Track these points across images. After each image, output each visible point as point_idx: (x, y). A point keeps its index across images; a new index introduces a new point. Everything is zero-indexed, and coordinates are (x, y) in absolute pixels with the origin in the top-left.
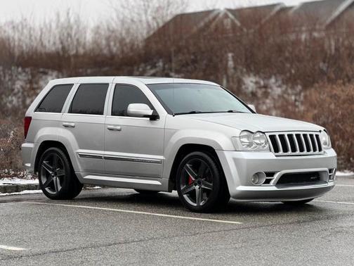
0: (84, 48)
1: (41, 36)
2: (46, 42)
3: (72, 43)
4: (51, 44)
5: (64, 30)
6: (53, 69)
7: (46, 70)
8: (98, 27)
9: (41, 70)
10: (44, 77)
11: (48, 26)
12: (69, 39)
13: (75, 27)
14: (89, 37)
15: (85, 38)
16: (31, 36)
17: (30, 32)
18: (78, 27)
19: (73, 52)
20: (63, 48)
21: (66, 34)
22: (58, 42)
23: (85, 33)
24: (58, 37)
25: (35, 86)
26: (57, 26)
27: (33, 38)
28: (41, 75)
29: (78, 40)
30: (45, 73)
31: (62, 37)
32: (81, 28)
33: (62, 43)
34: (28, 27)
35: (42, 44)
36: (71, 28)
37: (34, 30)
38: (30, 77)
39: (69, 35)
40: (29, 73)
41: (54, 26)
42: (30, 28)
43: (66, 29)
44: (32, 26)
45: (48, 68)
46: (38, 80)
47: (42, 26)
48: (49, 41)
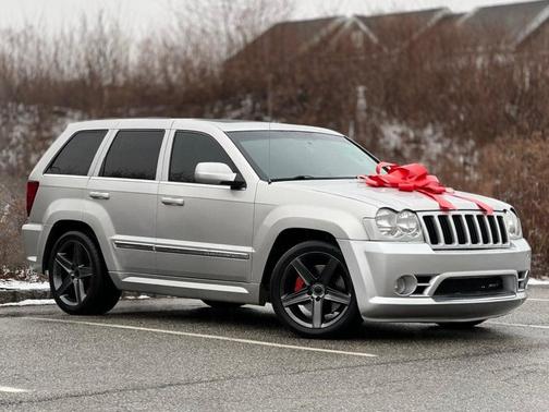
0: (125, 75)
1: (56, 54)
2: (63, 64)
3: (106, 65)
4: (72, 67)
5: (93, 46)
6: (75, 108)
7: (64, 109)
8: (148, 42)
9: (56, 108)
10: (60, 120)
11: (68, 39)
12: (101, 60)
13: (111, 41)
14: (133, 57)
15: (127, 58)
16: (39, 53)
17: (38, 47)
18: (116, 41)
19: (108, 82)
20: (92, 74)
21: (96, 52)
22: (83, 64)
23: (127, 49)
24: (83, 56)
25: (45, 134)
26: (83, 39)
27: (43, 57)
28: (55, 117)
29: (115, 61)
30: (62, 114)
31: (90, 57)
32: (120, 43)
33: (89, 66)
34: (35, 39)
35: (57, 66)
36: (105, 42)
37: (45, 45)
38: (37, 119)
39: (101, 53)
40: (36, 112)
41: (77, 38)
42: (39, 41)
43: (97, 43)
44: (41, 37)
45: (68, 105)
46: (51, 126)
47: (58, 38)
48: (69, 63)
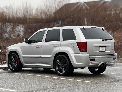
0: (32, 16)
1: (17, 12)
5: (25, 10)
6: (21, 24)
7: (18, 24)
8: (37, 9)
9: (17, 24)
10: (18, 27)
11: (19, 8)
12: (27, 13)
13: (29, 8)
14: (34, 12)
15: (32, 13)
16: (13, 12)
17: (13, 10)
18: (30, 9)
19: (28, 17)
20: (25, 16)
21: (26, 11)
22: (23, 14)
23: (32, 11)
24: (23, 12)
25: (14, 30)
26: (23, 9)
27: (14, 12)
28: (16, 26)
29: (30, 13)
30: (18, 25)
32: (31, 9)
34: (12, 8)
35: (17, 15)
36: (28, 9)
37: (14, 10)
38: (13, 27)
40: (12, 25)
41: (21, 8)
42: (13, 9)
43: (26, 9)
44: (13, 8)
45: (19, 23)
46: (16, 28)
47: (17, 8)
48: (19, 14)
